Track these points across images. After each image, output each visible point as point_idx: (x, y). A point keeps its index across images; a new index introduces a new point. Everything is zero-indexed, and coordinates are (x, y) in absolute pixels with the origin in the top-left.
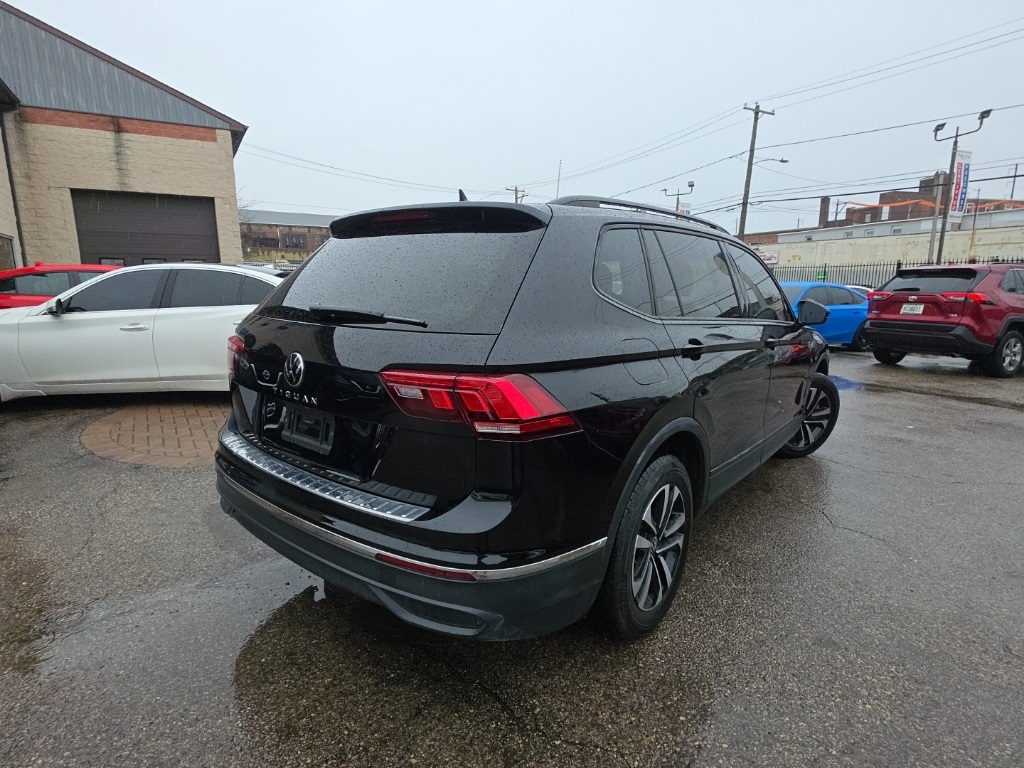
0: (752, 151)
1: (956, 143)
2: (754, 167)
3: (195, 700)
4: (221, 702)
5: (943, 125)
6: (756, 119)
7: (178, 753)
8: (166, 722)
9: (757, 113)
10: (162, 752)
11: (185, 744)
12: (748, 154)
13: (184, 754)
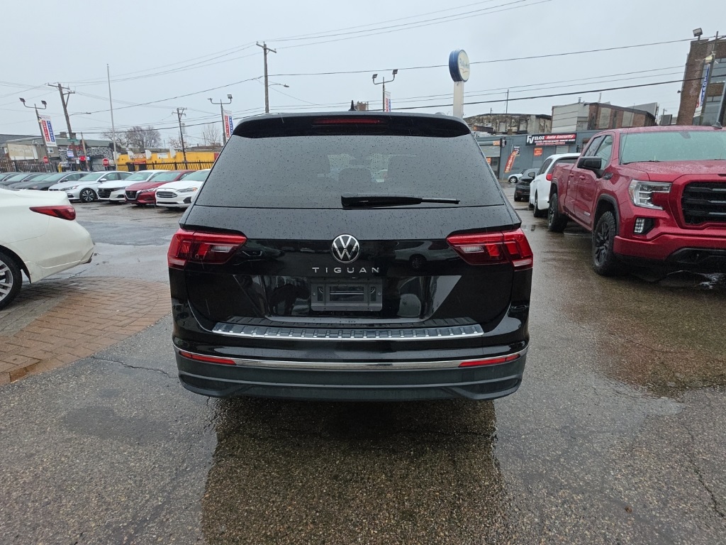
0: (266, 76)
1: (384, 86)
2: (269, 88)
5: (376, 75)
6: (265, 54)
9: (265, 49)
12: (264, 78)
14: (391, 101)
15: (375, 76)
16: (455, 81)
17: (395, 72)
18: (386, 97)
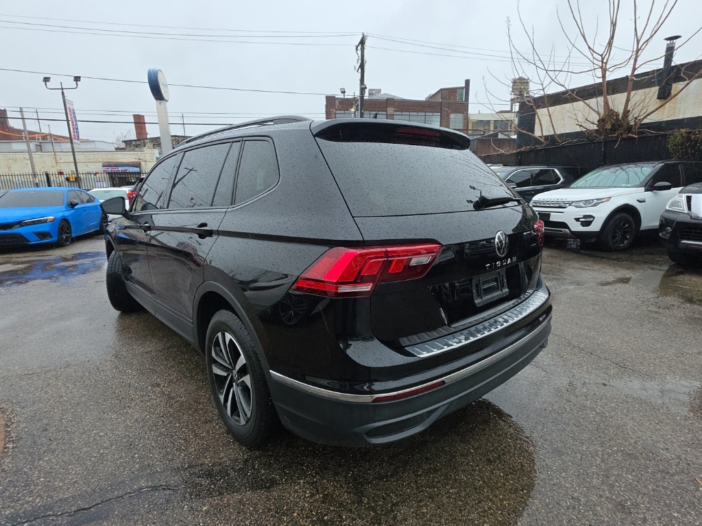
1: (63, 93)
3: (556, 506)
4: (552, 490)
5: (49, 78)
7: (602, 500)
8: (584, 517)
10: (608, 509)
11: (594, 498)
13: (601, 496)
14: (76, 112)
15: (46, 80)
16: (156, 99)
17: (77, 79)
18: (68, 106)
